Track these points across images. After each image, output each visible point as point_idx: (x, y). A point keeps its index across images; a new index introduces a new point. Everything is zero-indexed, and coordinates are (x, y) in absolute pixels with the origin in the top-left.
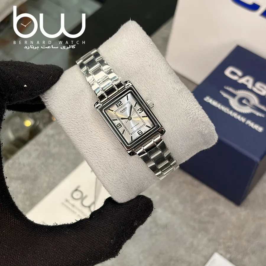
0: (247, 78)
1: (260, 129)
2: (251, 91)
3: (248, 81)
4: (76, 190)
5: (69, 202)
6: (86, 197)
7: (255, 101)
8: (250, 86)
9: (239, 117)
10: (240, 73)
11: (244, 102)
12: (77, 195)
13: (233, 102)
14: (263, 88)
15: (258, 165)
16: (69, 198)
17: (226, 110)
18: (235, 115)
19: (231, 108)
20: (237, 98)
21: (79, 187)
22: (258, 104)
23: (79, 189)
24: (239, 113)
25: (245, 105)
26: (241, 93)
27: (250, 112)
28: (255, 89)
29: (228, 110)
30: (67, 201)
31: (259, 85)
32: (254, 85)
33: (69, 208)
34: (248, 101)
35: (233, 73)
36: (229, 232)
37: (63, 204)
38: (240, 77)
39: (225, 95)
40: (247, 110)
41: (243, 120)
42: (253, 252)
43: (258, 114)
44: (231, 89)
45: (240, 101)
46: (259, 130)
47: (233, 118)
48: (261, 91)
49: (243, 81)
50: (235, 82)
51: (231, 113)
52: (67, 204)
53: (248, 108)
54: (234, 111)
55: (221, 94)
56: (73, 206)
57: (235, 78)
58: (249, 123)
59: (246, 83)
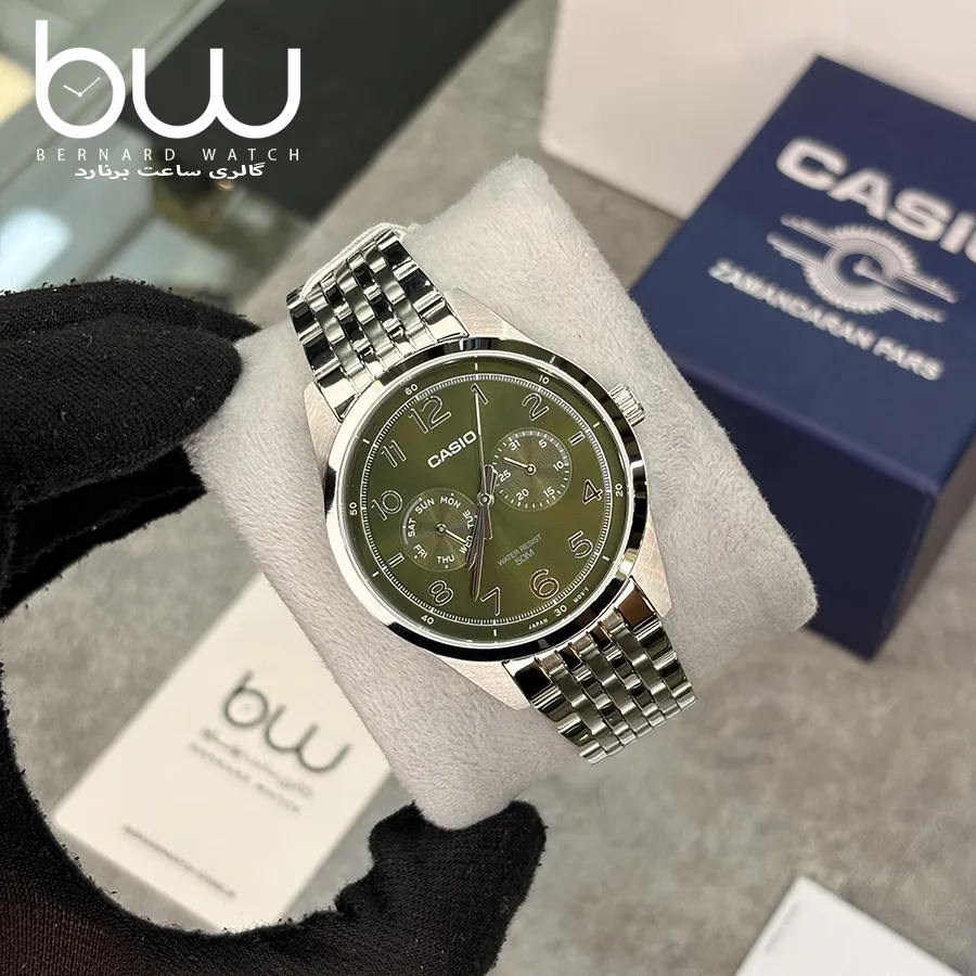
0: (865, 178)
1: (931, 370)
2: (884, 226)
3: (868, 190)
4: (240, 690)
5: (216, 739)
6: (280, 712)
7: (901, 263)
8: (877, 208)
9: (847, 332)
10: (835, 162)
11: (861, 269)
12: (245, 709)
13: (821, 275)
14: (927, 211)
15: (933, 503)
16: (216, 723)
17: (799, 309)
18: (831, 323)
19: (815, 300)
20: (832, 259)
21: (248, 677)
22: (914, 273)
23: (251, 685)
24: (847, 316)
25: (863, 281)
26: (847, 238)
27: (885, 307)
28: (897, 220)
29: (804, 306)
30: (208, 735)
31: (909, 201)
32: (892, 202)
33: (220, 763)
34: (876, 265)
35: (811, 164)
36: (831, 789)
37: (195, 748)
38: (840, 178)
39: (788, 251)
40: (875, 301)
41: (863, 339)
42: (932, 856)
43: (917, 311)
44: (807, 227)
45: (847, 266)
46: (928, 374)
47: (825, 334)
48: (920, 223)
49: (849, 190)
50: (822, 196)
51: (815, 316)
52: (210, 747)
53: (878, 291)
54: (829, 308)
55: (771, 246)
56: (236, 752)
57: (819, 181)
58: (886, 349)
59: (861, 198)
